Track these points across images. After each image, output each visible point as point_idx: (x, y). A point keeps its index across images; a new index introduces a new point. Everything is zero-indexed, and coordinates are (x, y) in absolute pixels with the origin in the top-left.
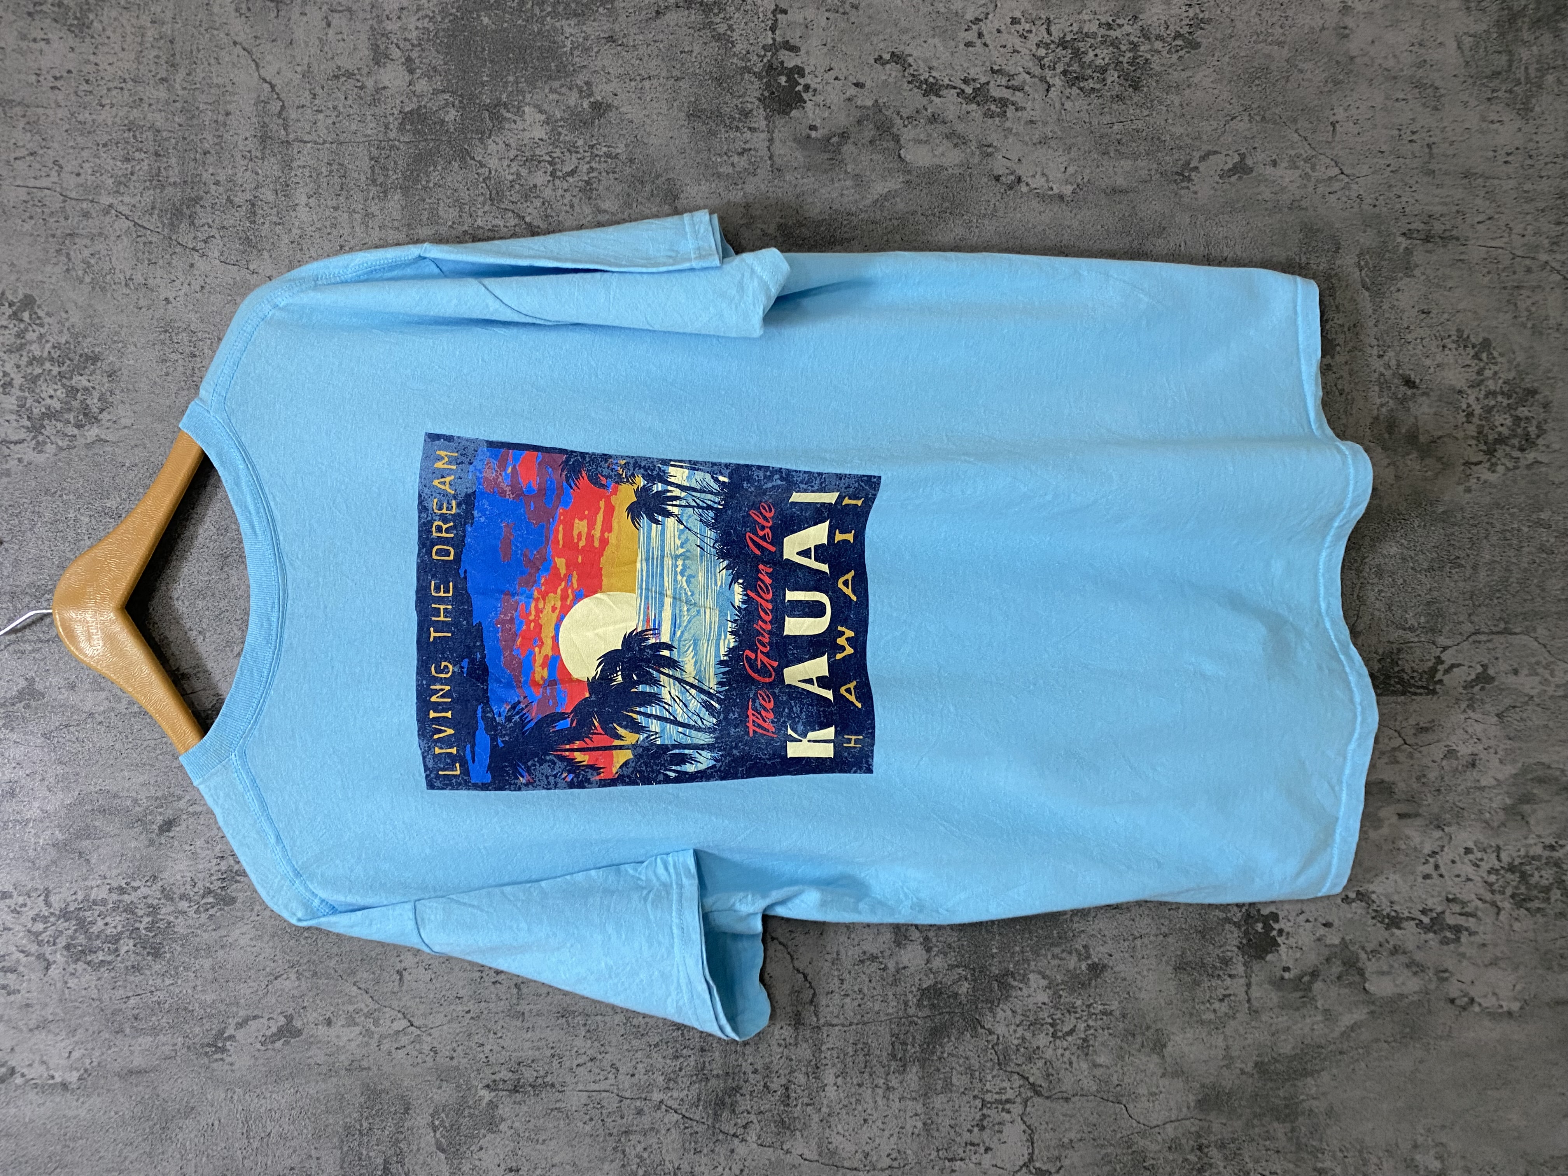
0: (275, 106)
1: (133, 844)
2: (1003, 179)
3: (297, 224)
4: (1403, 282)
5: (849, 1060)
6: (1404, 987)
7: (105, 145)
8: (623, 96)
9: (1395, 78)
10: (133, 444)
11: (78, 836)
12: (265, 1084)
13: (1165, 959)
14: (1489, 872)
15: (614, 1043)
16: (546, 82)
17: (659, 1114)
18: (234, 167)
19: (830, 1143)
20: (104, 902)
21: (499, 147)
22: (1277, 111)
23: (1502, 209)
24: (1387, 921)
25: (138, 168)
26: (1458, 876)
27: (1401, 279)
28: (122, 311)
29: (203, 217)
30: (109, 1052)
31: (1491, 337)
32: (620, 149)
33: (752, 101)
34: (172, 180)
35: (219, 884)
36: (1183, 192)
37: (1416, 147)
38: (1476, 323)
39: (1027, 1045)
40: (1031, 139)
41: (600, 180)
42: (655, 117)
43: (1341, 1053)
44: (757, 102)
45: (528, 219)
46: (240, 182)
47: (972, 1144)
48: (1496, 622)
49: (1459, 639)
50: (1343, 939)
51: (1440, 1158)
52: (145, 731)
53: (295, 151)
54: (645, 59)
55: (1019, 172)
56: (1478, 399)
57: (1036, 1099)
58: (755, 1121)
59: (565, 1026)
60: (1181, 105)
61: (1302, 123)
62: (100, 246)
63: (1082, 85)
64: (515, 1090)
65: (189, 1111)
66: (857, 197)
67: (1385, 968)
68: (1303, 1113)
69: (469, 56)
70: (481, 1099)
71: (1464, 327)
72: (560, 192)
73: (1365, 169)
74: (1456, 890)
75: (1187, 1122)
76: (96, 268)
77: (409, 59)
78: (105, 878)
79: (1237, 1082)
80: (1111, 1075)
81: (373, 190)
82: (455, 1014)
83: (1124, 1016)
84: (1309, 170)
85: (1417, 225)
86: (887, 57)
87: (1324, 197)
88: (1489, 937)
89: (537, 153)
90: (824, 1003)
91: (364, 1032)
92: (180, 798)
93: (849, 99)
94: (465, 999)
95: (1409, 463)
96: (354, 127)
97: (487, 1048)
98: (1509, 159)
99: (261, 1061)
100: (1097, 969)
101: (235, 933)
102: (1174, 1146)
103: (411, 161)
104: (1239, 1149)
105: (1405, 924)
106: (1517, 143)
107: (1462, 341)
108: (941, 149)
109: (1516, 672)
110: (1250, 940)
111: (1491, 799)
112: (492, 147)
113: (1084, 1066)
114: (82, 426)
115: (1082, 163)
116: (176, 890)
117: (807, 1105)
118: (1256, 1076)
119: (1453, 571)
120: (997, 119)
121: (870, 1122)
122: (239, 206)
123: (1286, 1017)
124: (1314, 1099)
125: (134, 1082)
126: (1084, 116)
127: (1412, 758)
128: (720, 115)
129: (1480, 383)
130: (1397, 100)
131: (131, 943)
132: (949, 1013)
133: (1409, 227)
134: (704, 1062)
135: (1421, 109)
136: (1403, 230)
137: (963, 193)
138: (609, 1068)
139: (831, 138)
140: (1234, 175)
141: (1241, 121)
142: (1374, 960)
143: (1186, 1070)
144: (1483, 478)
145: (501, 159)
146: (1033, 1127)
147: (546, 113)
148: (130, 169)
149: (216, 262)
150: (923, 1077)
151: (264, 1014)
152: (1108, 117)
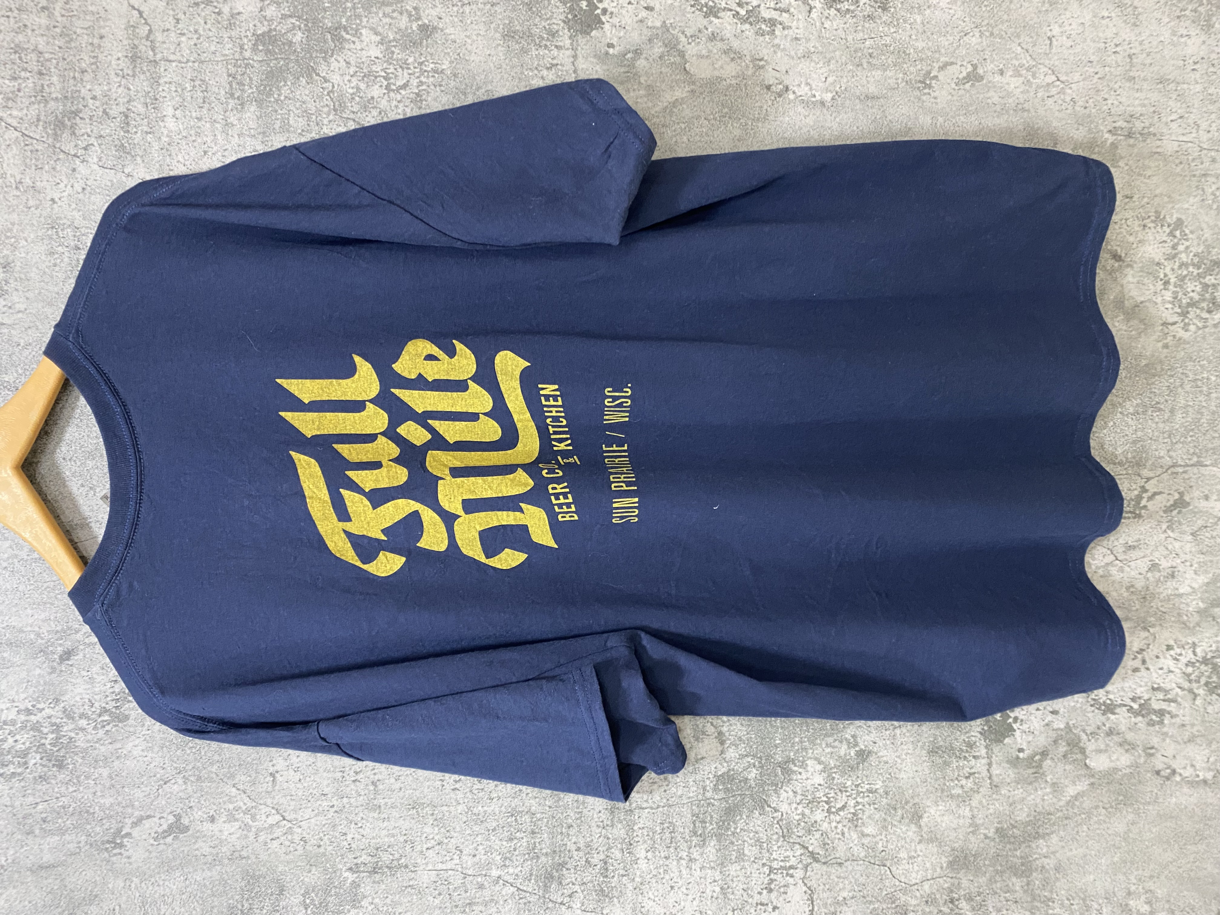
0: (143, 30)
1: (38, 671)
2: (773, 87)
3: (166, 132)
5: (657, 837)
6: (1118, 763)
10: (26, 326)
12: (159, 873)
13: (920, 744)
14: (1187, 665)
15: (458, 829)
16: (380, 8)
17: (497, 888)
18: (109, 84)
19: (643, 907)
20: (13, 723)
23: (1192, 110)
24: (1103, 707)
25: (24, 85)
26: (1161, 669)
28: (14, 210)
29: (83, 127)
30: (22, 850)
31: (1183, 217)
33: (558, 23)
34: (54, 96)
36: (924, 98)
37: (1119, 58)
38: (1170, 206)
40: (796, 54)
41: (428, 93)
42: (475, 37)
43: (1066, 818)
44: (562, 24)
46: (114, 96)
47: (762, 904)
48: (1190, 457)
49: (1159, 471)
50: (1068, 723)
51: (1149, 903)
52: (44, 575)
53: (162, 69)
55: (786, 82)
56: (1173, 270)
57: (815, 865)
58: (579, 891)
60: (923, 23)
63: (838, 7)
64: (374, 871)
65: (93, 899)
67: (1103, 747)
68: (1036, 870)
70: (346, 879)
71: (1160, 209)
72: (395, 103)
73: (1077, 77)
74: (1159, 681)
75: (941, 880)
78: (14, 701)
79: (982, 845)
80: (877, 843)
81: (232, 103)
82: (321, 809)
83: (887, 793)
84: (1030, 77)
85: (1120, 123)
87: (1043, 100)
88: (1187, 718)
89: (374, 69)
91: (243, 825)
92: (77, 632)
93: (641, 21)
94: (329, 796)
96: (213, 48)
97: (349, 837)
98: (1196, 66)
99: (154, 854)
100: (863, 755)
102: (930, 900)
104: (984, 901)
105: (1118, 710)
106: (1202, 53)
107: (1160, 220)
108: (720, 63)
109: (1207, 498)
110: (991, 727)
111: (1187, 604)
112: (334, 65)
113: (855, 836)
115: (839, 74)
116: (77, 711)
117: (623, 876)
118: (997, 840)
119: (1155, 415)
120: (767, 37)
121: (676, 888)
122: (114, 118)
123: (1021, 790)
124: (1045, 857)
125: (44, 875)
126: (841, 33)
127: (1123, 572)
128: (531, 35)
129: (1174, 256)
130: (1103, 17)
131: (38, 756)
132: (740, 795)
133: (1114, 125)
134: (535, 843)
135: (1123, 25)
136: (1109, 128)
137: (740, 101)
138: (454, 851)
139: (626, 54)
140: (968, 82)
141: (973, 36)
142: (1093, 741)
143: (938, 836)
144: (1178, 336)
145: (342, 75)
146: (812, 888)
147: (380, 34)
148: (17, 87)
149: (95, 167)
150: (720, 850)
151: (157, 814)
152: (861, 34)
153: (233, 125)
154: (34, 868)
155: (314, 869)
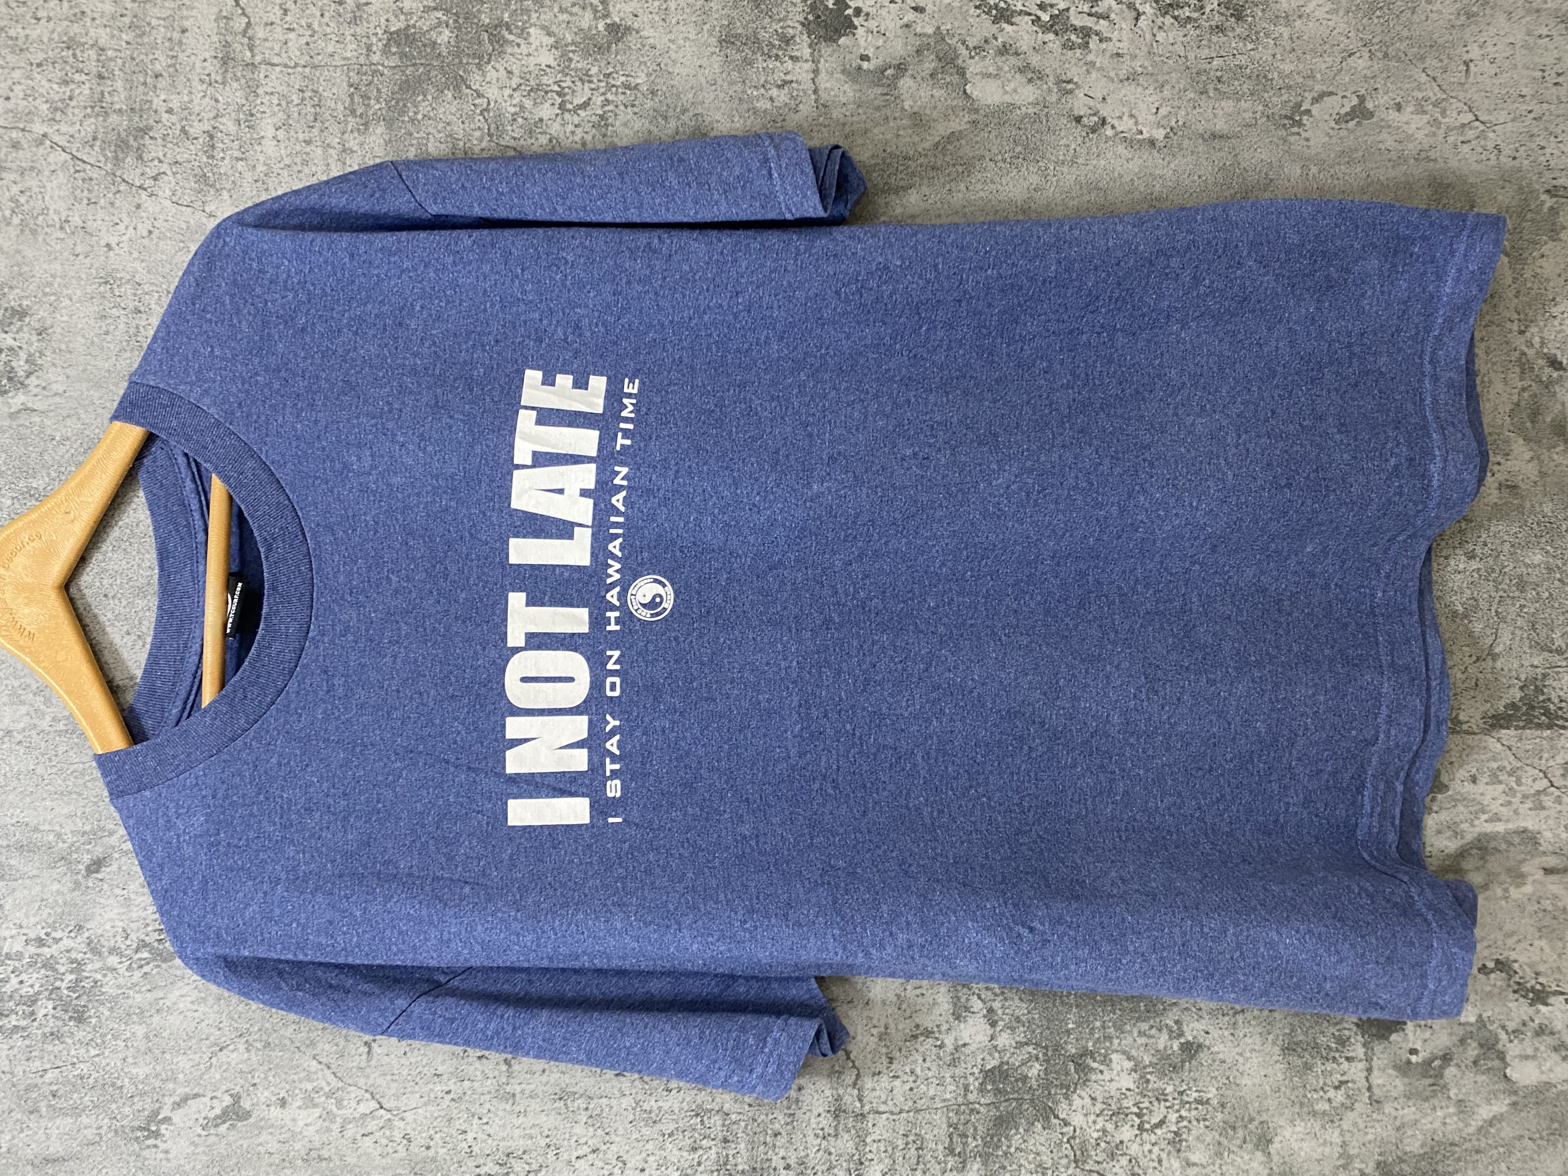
7: (39, 65)
8: (645, 18)
22: (1403, 46)
27: (1546, 243)
32: (641, 79)
35: (156, 936)
39: (1109, 1138)
61: (1431, 62)
62: (32, 182)
66: (916, 139)
76: (26, 207)
101: (172, 997)
103: (396, 88)
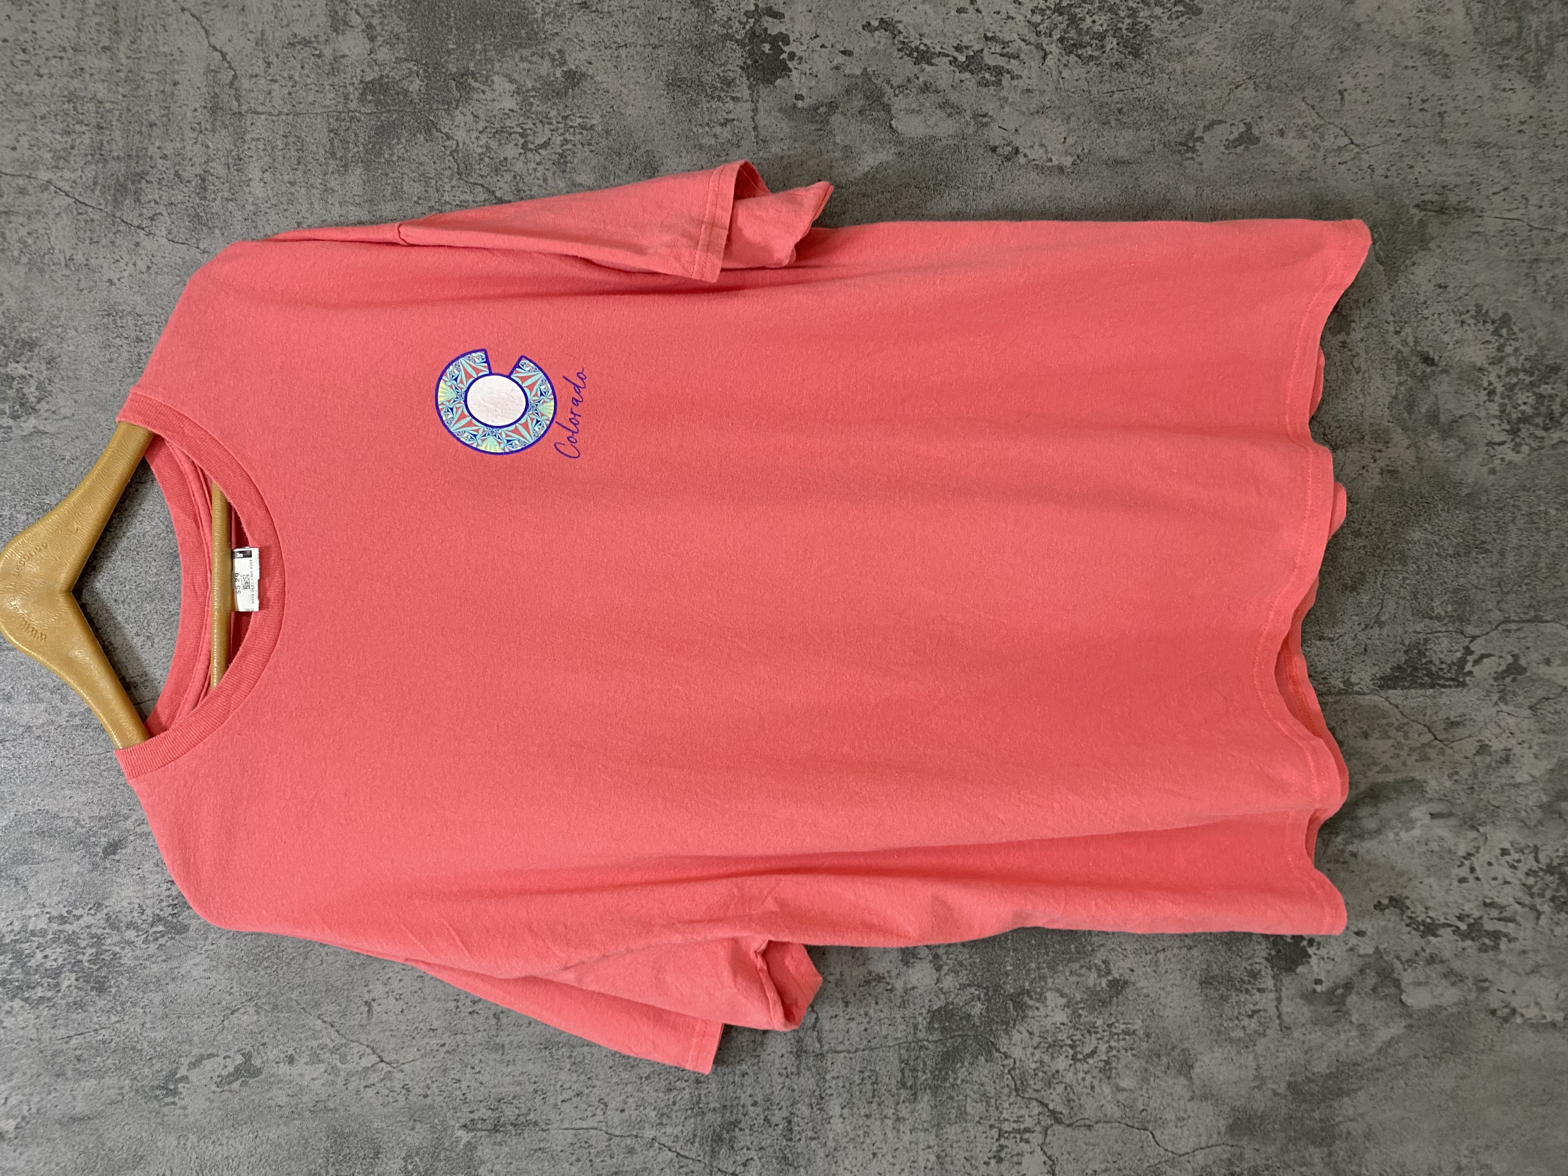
0: (226, 76)
1: (75, 869)
2: (1000, 150)
3: (251, 200)
4: (1419, 255)
5: (856, 1089)
6: (1442, 1000)
9: (1403, 45)
10: (73, 435)
11: (15, 862)
12: (221, 1129)
13: (1189, 973)
14: (1527, 874)
15: (601, 1077)
16: (516, 50)
17: (651, 1153)
18: (183, 140)
20: (43, 933)
21: (466, 119)
23: (1518, 180)
24: (1422, 928)
25: (78, 141)
26: (1495, 879)
28: (62, 293)
29: (150, 193)
30: (50, 1097)
31: (1510, 311)
33: (734, 70)
34: (116, 154)
36: (1187, 163)
37: (1428, 116)
38: (1494, 298)
40: (1028, 109)
41: (574, 153)
42: (632, 86)
43: (1378, 1070)
44: (739, 71)
45: (498, 194)
46: (189, 155)
48: (1526, 610)
49: (1487, 627)
50: (1377, 948)
52: (87, 746)
53: (248, 123)
54: (621, 26)
55: (1017, 143)
56: (1499, 377)
57: (1057, 1128)
58: (756, 1157)
59: (549, 1059)
60: (1184, 73)
63: (1080, 52)
64: (495, 1129)
65: (138, 1160)
67: (1422, 979)
68: (1340, 1136)
69: (434, 26)
70: (458, 1140)
71: (1481, 302)
72: (532, 165)
73: (1375, 139)
74: (1493, 894)
75: (1219, 1149)
77: (370, 26)
78: (44, 906)
79: (1270, 1104)
80: (1135, 1100)
81: (333, 165)
82: (428, 1048)
83: (1148, 1036)
84: (1317, 139)
85: (1431, 196)
86: (875, 23)
87: (1334, 167)
88: (1529, 943)
89: (508, 124)
90: (827, 1027)
91: (329, 1068)
92: (126, 818)
93: (837, 68)
94: (439, 1031)
95: (1430, 444)
96: (311, 98)
97: (464, 1085)
98: (1523, 127)
99: (216, 1104)
100: (1118, 986)
105: (1441, 932)
106: (1530, 112)
107: (1481, 316)
108: (934, 120)
109: (1548, 662)
110: (1279, 951)
111: (1526, 797)
112: (459, 119)
113: (1107, 1090)
114: (19, 417)
115: (1081, 134)
116: (123, 919)
117: (812, 1139)
118: (1290, 1098)
119: (1480, 557)
120: (992, 88)
121: (879, 1156)
122: (188, 182)
123: (1319, 1034)
124: (1351, 1120)
125: (77, 1130)
126: (1083, 84)
127: (1443, 754)
128: (701, 84)
129: (1501, 360)
130: (1406, 67)
131: (73, 977)
132: (961, 1036)
133: (1423, 198)
134: (700, 1095)
135: (1431, 77)
136: (1416, 202)
137: (958, 165)
138: (597, 1104)
139: (818, 108)
140: (1240, 145)
141: (1246, 89)
142: (1409, 970)
143: (1215, 1093)
144: (1507, 458)
145: (469, 131)
146: (1054, 1158)
147: (516, 82)
148: (70, 143)
149: (164, 241)
150: (936, 1106)
151: (220, 1052)
152: (1108, 85)
153: (333, 191)
154: (64, 1120)
155: (418, 1125)
